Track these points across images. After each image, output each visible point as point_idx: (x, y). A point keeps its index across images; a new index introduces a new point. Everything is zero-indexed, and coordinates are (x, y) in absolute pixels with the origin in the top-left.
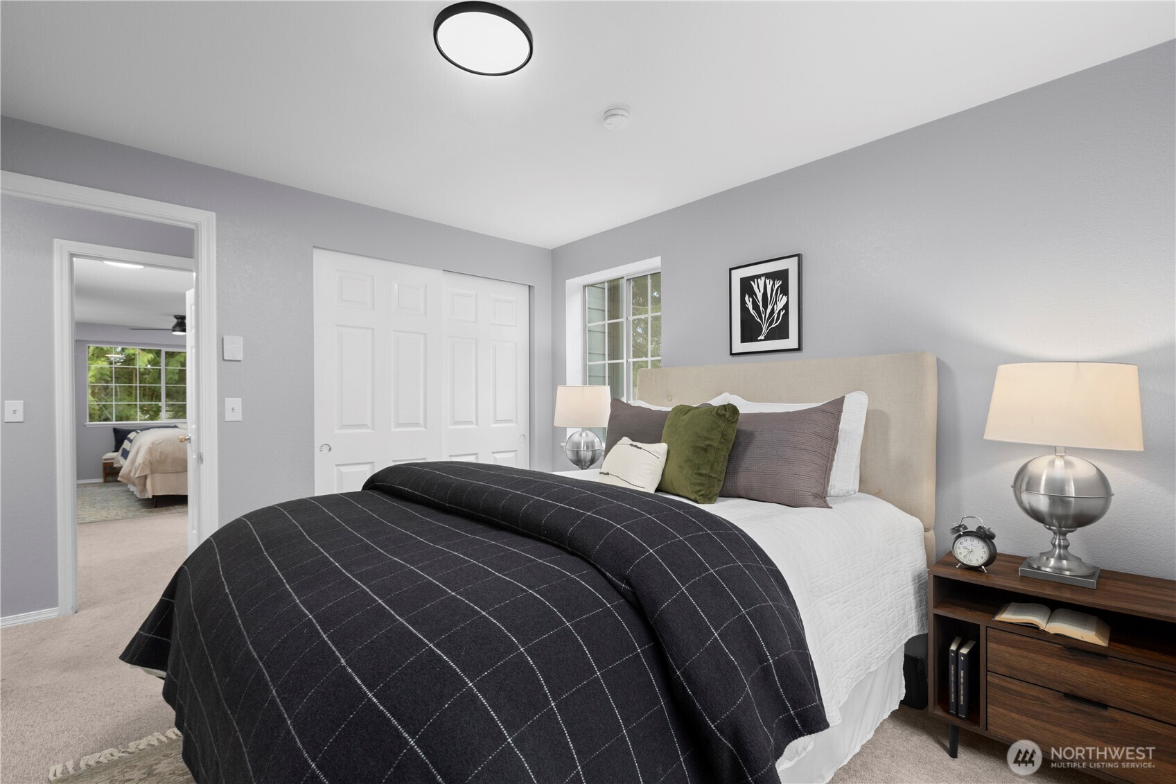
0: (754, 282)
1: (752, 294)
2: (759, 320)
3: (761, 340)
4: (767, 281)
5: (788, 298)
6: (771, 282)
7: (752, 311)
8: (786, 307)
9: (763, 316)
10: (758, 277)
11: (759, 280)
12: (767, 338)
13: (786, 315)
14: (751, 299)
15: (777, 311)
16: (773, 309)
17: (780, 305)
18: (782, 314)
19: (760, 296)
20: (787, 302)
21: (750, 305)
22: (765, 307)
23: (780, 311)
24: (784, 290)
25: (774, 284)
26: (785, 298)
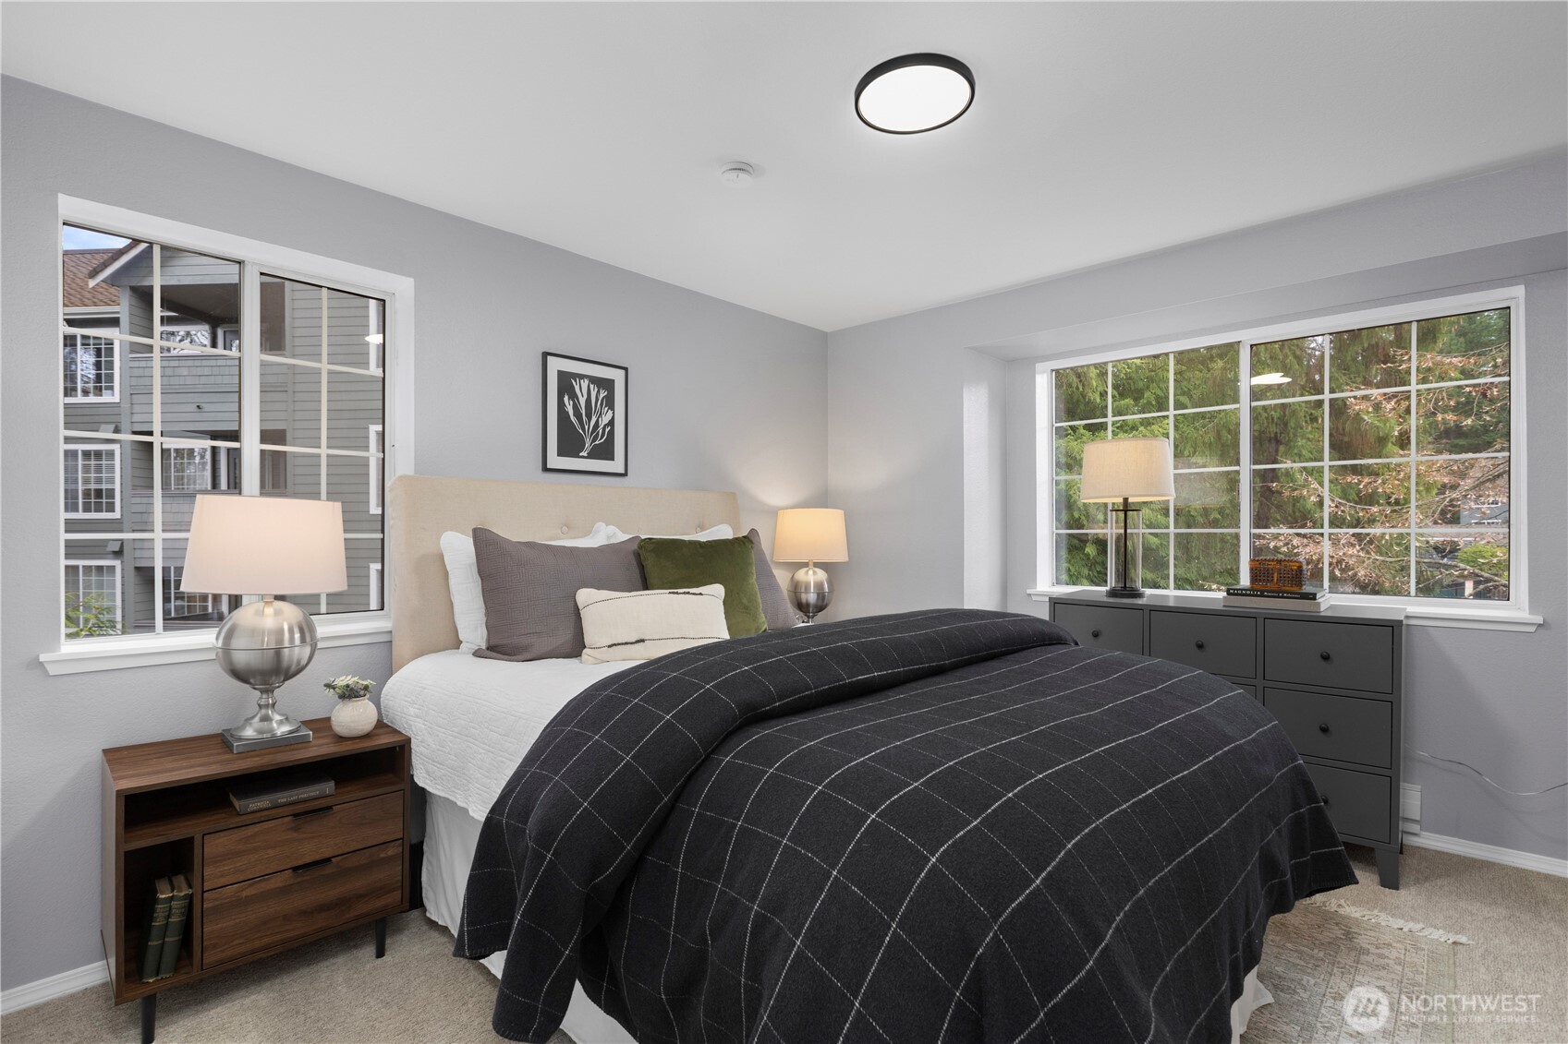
0: (576, 381)
1: (573, 396)
2: (581, 431)
3: (583, 457)
4: (592, 386)
5: (613, 413)
6: (596, 390)
7: (573, 418)
8: (611, 423)
9: (587, 427)
10: (582, 377)
11: (582, 381)
12: (590, 456)
13: (612, 433)
14: (571, 402)
15: (602, 426)
16: (597, 421)
17: (605, 419)
18: (607, 430)
19: (582, 401)
20: (613, 417)
21: (570, 409)
22: (589, 417)
23: (605, 426)
24: (610, 401)
25: (598, 392)
26: (610, 412)
